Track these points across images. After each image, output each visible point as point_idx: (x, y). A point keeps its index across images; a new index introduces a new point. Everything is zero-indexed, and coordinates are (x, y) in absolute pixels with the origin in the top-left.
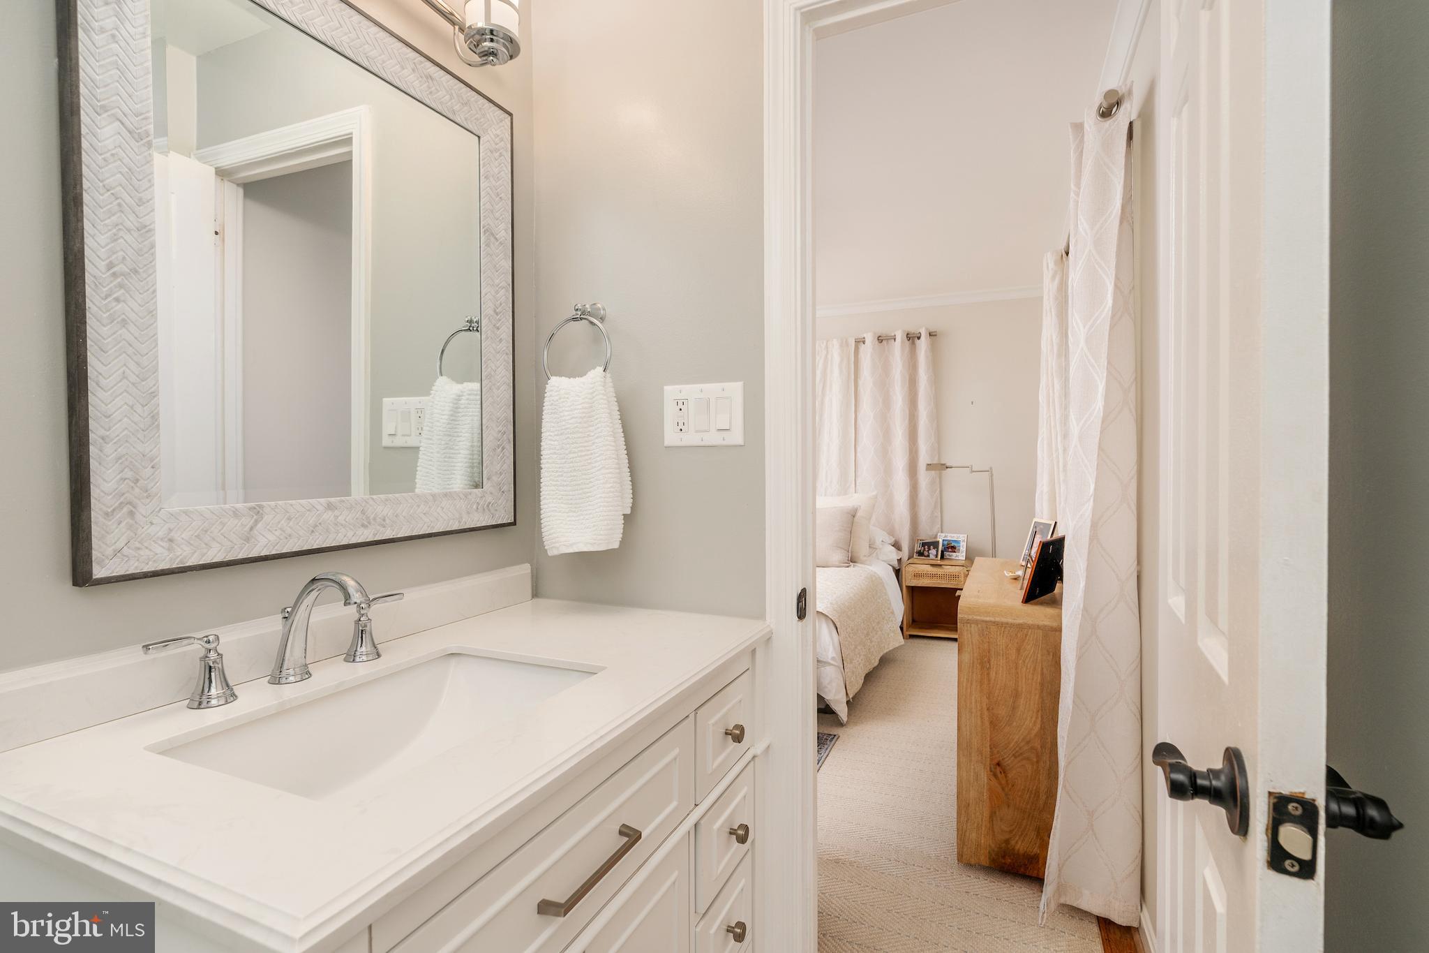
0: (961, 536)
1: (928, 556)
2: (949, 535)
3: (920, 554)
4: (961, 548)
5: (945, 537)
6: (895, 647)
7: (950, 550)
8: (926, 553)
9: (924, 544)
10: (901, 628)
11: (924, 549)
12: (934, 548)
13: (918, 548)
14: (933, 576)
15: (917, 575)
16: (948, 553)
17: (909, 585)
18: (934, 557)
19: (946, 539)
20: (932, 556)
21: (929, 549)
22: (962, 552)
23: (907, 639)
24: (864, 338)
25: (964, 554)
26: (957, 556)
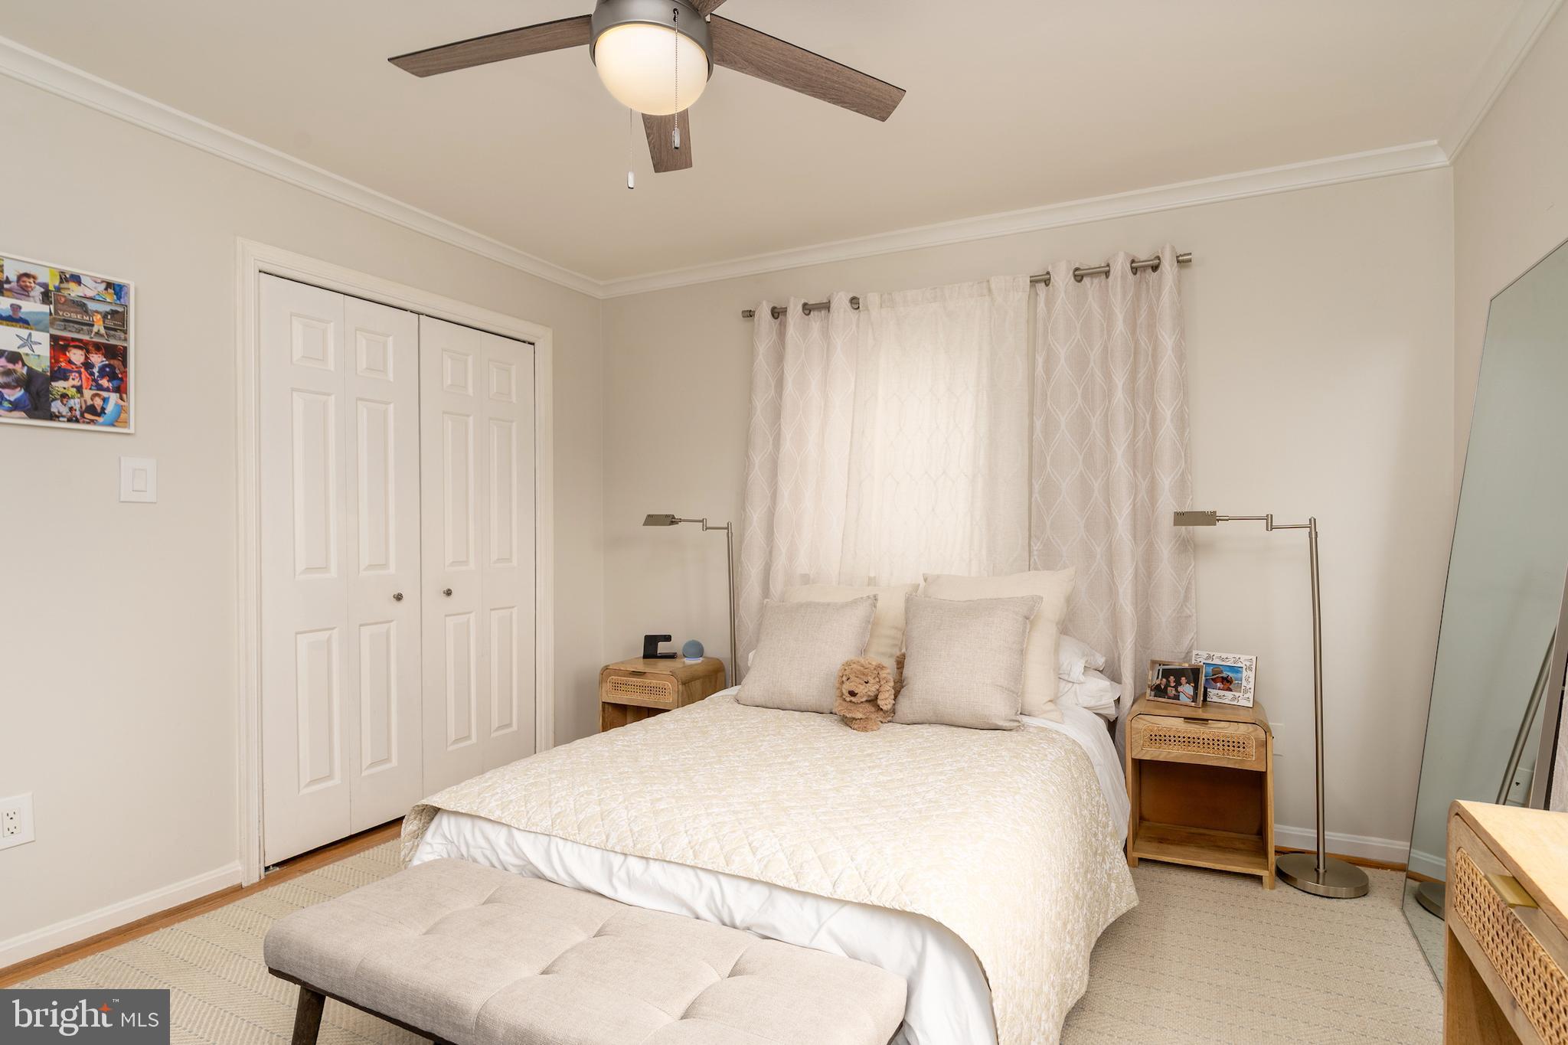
0: (1243, 657)
1: (1177, 697)
2: (1217, 654)
3: (1159, 691)
4: (1244, 683)
5: (1207, 659)
6: (1120, 913)
7: (1218, 684)
8: (1171, 692)
9: (1166, 673)
10: (1125, 850)
11: (1169, 681)
12: (1188, 683)
13: (1153, 678)
14: (1189, 741)
15: (1156, 739)
16: (1216, 691)
17: (1138, 757)
18: (1188, 701)
19: (1209, 662)
20: (1183, 699)
21: (1178, 683)
22: (1246, 691)
23: (1134, 866)
24: (1048, 273)
25: (1251, 695)
26: (1234, 698)
